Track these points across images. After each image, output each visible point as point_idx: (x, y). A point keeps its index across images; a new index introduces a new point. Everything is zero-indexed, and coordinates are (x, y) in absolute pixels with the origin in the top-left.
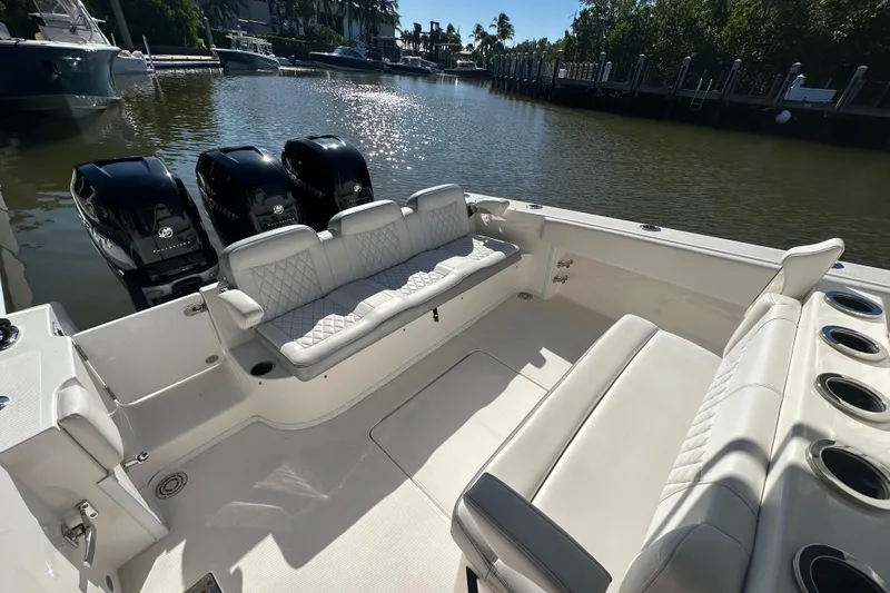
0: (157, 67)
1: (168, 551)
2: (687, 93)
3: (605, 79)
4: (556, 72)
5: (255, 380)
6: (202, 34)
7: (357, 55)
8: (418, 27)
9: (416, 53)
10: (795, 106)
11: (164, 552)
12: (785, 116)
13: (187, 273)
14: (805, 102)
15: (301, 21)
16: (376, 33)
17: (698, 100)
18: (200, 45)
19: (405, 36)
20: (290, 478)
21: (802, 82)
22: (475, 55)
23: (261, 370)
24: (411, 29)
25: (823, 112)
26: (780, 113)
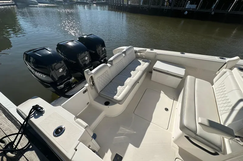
1: (107, 153)
2: (162, 7)
3: (141, 4)
4: (128, 3)
5: (107, 107)
10: (188, 10)
11: (106, 153)
12: (186, 12)
13: (66, 81)
14: (190, 8)
17: (166, 9)
20: (123, 130)
21: (189, 3)
23: (107, 104)
25: (194, 11)
26: (185, 12)
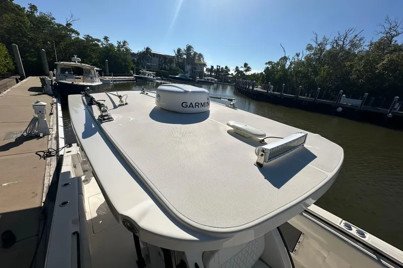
0: (114, 81)
2: (301, 98)
3: (271, 92)
6: (133, 69)
7: (186, 77)
8: (212, 67)
9: (211, 76)
10: (343, 106)
12: (340, 109)
15: (169, 64)
16: (195, 69)
17: (306, 101)
18: (131, 73)
19: (207, 70)
22: (234, 77)
24: (210, 67)
25: (355, 109)
26: (338, 108)
